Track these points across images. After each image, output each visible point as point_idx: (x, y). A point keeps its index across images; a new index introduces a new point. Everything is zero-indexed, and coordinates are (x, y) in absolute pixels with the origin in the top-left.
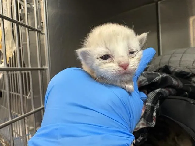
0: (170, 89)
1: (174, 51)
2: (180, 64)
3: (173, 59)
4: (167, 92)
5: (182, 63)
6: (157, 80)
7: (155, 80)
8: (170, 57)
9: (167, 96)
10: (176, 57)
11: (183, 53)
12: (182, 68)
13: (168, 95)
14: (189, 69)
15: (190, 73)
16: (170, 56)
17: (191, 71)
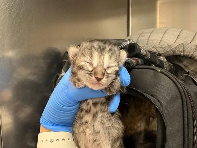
0: (138, 59)
1: (143, 31)
2: (147, 44)
3: (141, 38)
4: (135, 62)
5: (149, 43)
6: (125, 45)
7: (121, 45)
8: (138, 37)
9: (134, 67)
10: (144, 36)
11: (151, 33)
12: (149, 47)
13: (135, 65)
14: (155, 48)
15: (156, 52)
16: (139, 35)
17: (157, 50)
